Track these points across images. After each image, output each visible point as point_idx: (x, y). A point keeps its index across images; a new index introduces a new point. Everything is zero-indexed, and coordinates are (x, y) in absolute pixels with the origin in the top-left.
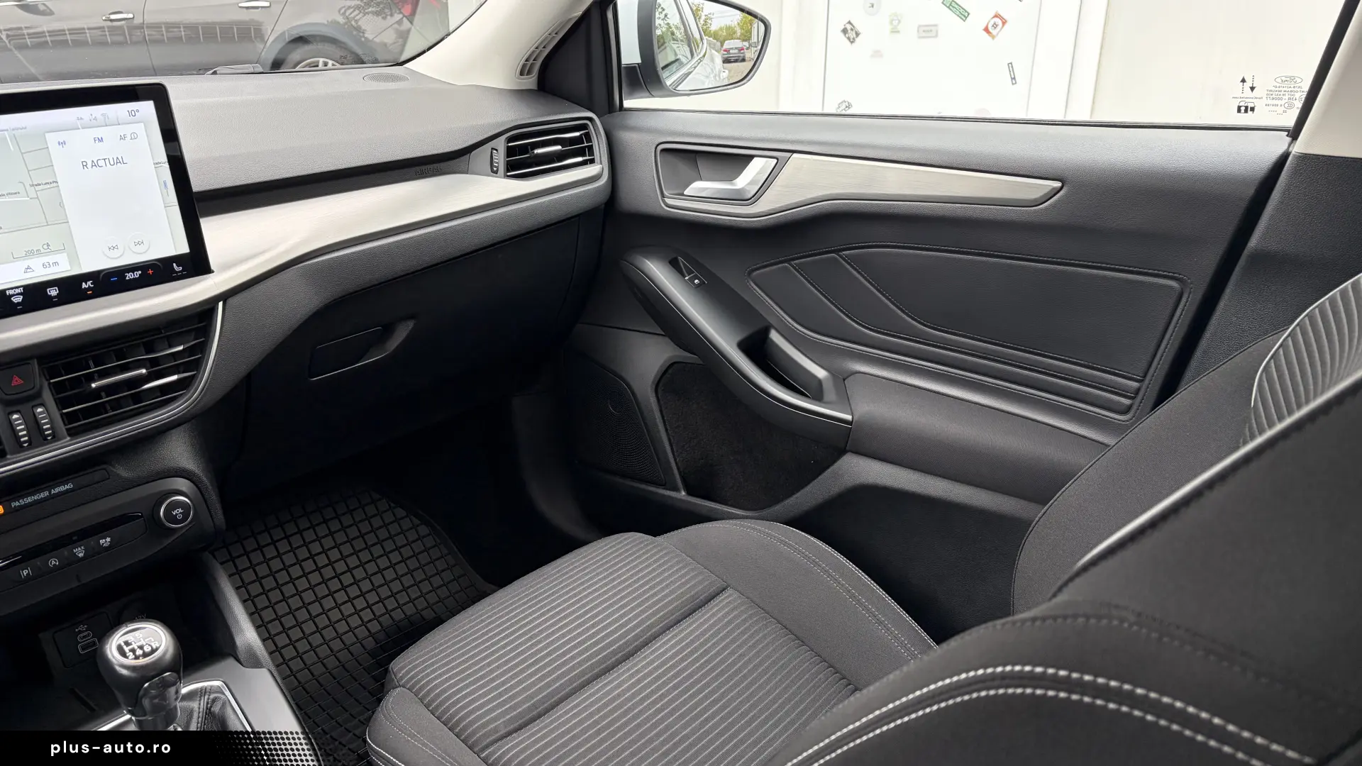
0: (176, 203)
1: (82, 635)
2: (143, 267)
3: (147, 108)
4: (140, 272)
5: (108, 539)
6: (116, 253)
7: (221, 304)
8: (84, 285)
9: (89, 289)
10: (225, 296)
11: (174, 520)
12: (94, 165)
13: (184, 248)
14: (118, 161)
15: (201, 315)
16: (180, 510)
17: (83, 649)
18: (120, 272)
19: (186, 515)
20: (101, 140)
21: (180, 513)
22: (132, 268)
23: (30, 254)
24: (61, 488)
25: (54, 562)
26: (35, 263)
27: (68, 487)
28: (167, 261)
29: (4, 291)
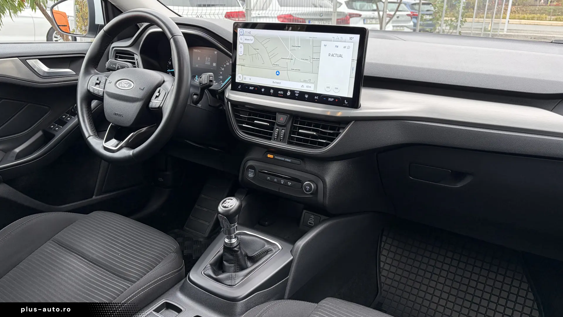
0: (354, 77)
1: (311, 219)
2: (335, 98)
3: (357, 38)
4: (333, 99)
6: (336, 91)
7: (353, 121)
8: (315, 98)
9: (317, 99)
11: (306, 188)
12: (333, 55)
13: (351, 96)
14: (341, 56)
15: (345, 121)
17: (309, 223)
18: (327, 97)
19: (310, 191)
20: (337, 47)
21: (309, 189)
22: (331, 97)
23: (305, 81)
24: (288, 160)
25: (275, 180)
26: (305, 85)
27: (290, 161)
28: (344, 98)
29: (294, 91)
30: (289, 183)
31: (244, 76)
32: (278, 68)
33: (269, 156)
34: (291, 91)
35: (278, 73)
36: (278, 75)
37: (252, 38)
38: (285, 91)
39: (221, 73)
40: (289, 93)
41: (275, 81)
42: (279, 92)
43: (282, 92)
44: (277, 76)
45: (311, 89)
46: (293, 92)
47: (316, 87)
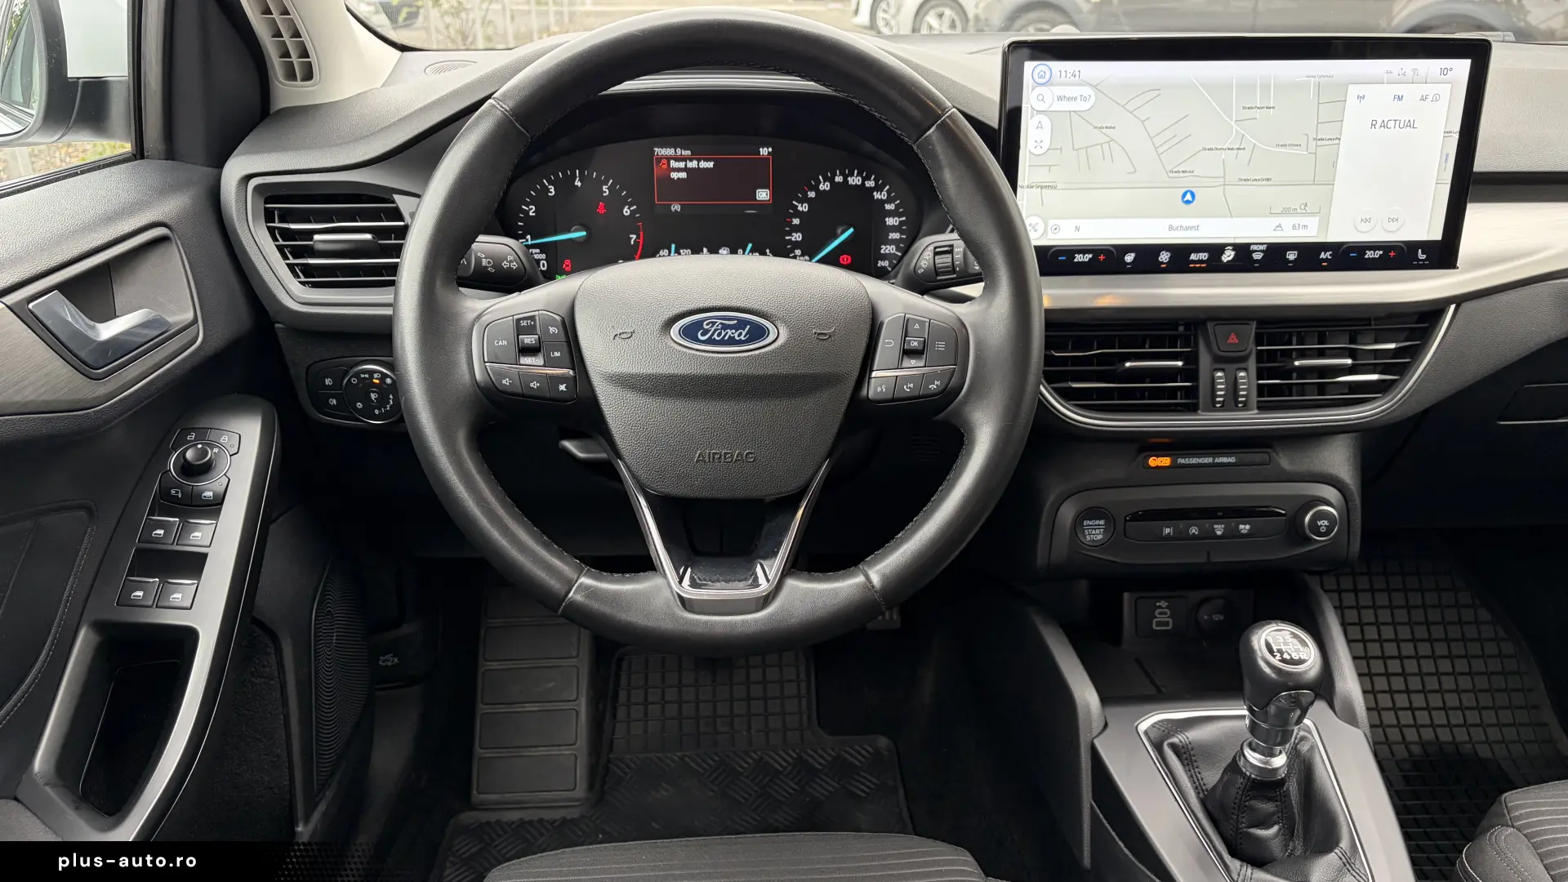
0: (1449, 181)
1: (1160, 610)
2: (1386, 247)
3: (1462, 68)
4: (1381, 252)
5: (1248, 527)
6: (1366, 226)
7: (1453, 307)
8: (1323, 256)
9: (1326, 260)
10: (1460, 300)
11: (1315, 529)
12: (1384, 125)
13: (1437, 235)
14: (1410, 125)
15: (1427, 315)
16: (1326, 523)
17: (1157, 625)
18: (1361, 248)
19: (1329, 530)
20: (1400, 98)
21: (1325, 526)
22: (1374, 246)
23: (1286, 212)
24: (1224, 460)
25: (1194, 530)
26: (1288, 222)
27: (1232, 460)
28: (1413, 246)
29: (1249, 245)
30: (1244, 528)
31: (1051, 223)
32: (1188, 182)
33: (1154, 462)
34: (1237, 247)
35: (1188, 197)
36: (1188, 202)
37: (1087, 91)
38: (1216, 250)
39: (796, 221)
40: (1228, 256)
41: (1176, 222)
42: (1193, 257)
43: (1204, 256)
44: (1183, 204)
45: (1309, 232)
46: (1243, 250)
47: (1324, 225)
